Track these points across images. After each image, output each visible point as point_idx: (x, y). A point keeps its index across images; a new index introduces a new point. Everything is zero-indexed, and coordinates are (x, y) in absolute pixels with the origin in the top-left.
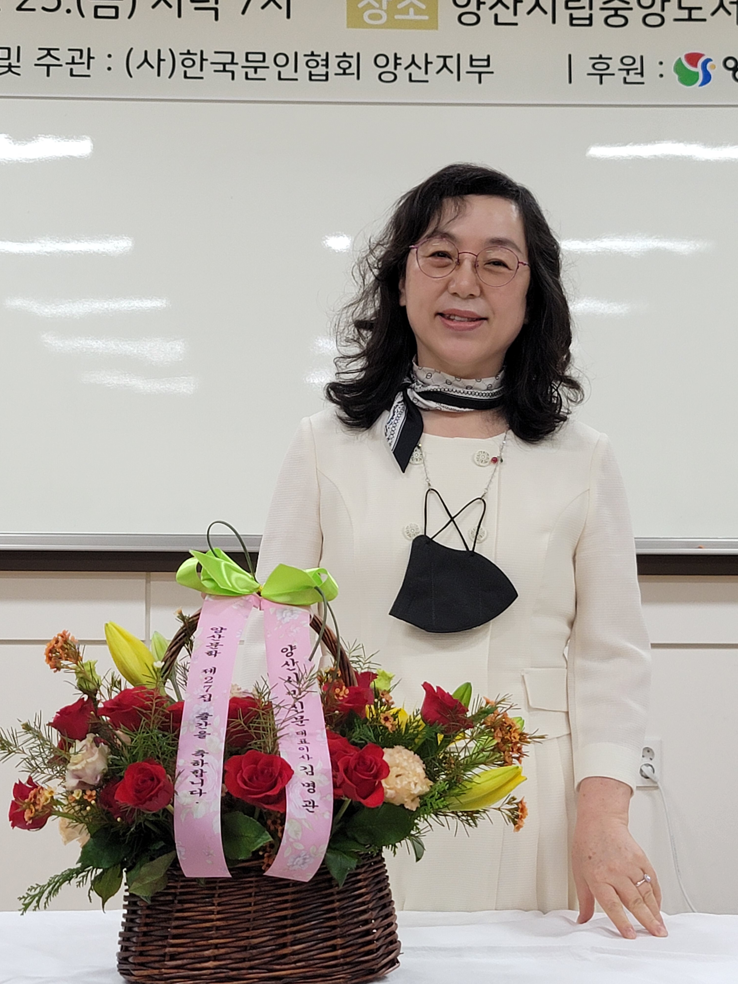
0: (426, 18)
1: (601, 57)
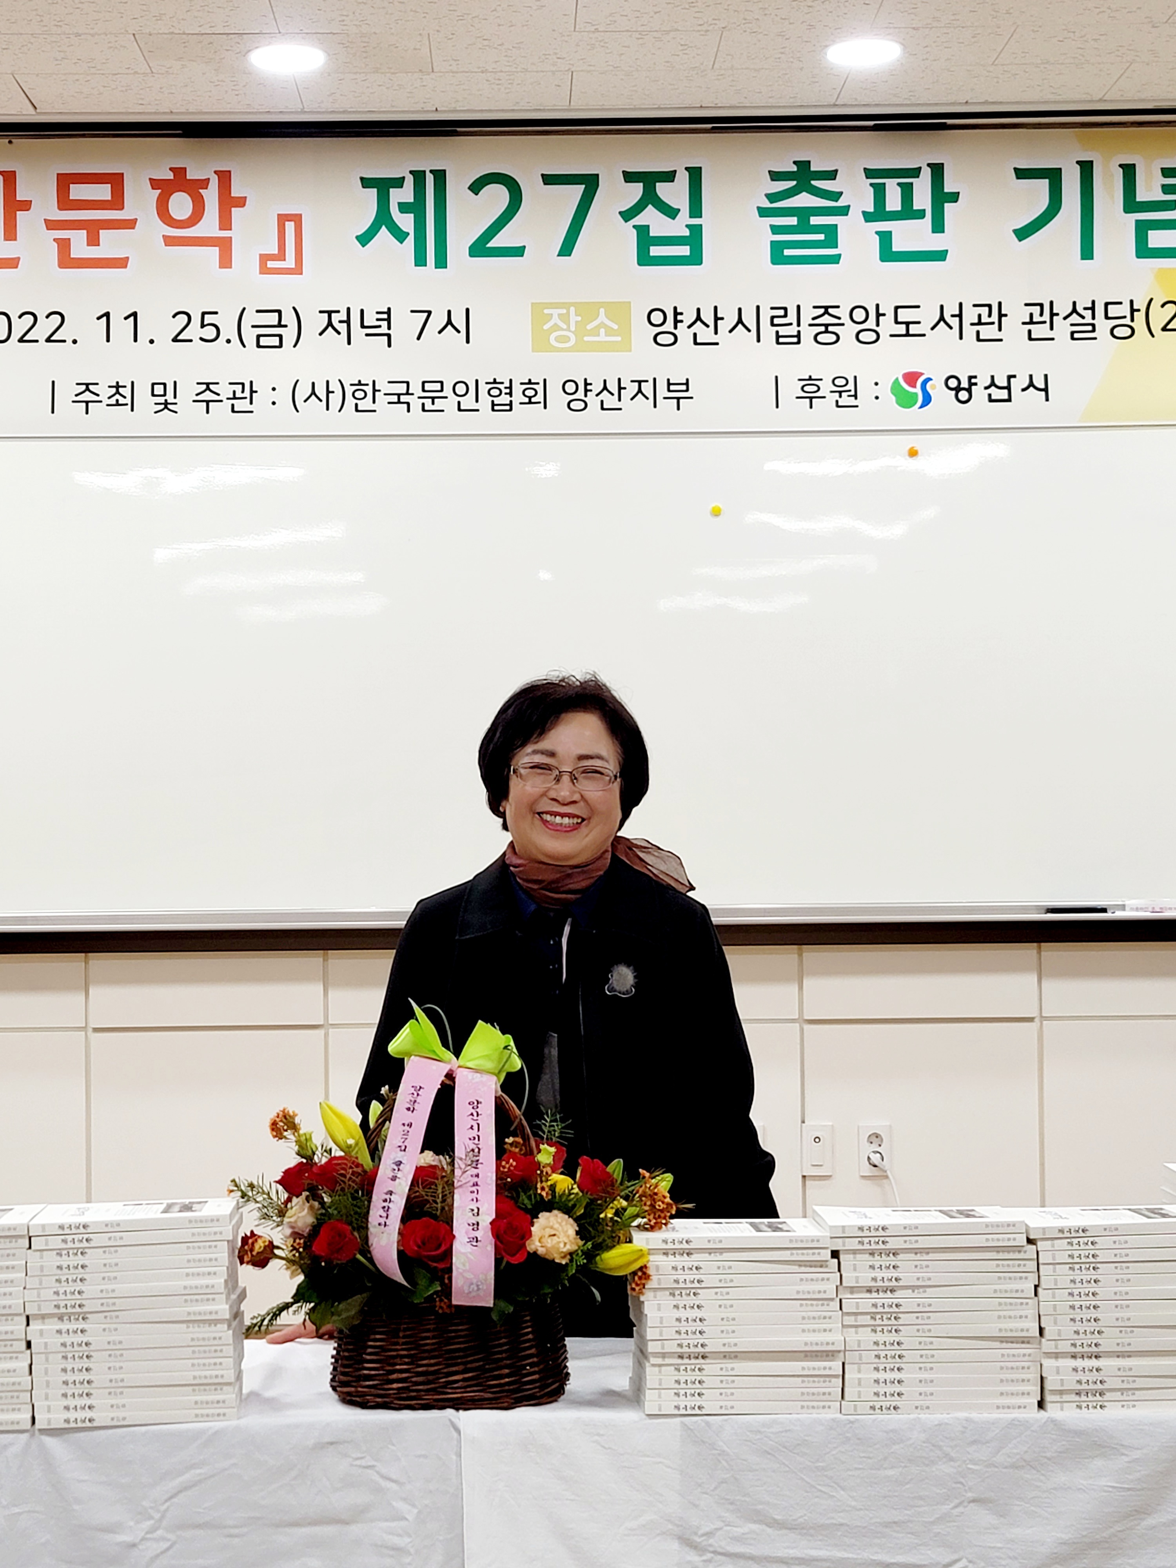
0: (619, 339)
1: (810, 379)
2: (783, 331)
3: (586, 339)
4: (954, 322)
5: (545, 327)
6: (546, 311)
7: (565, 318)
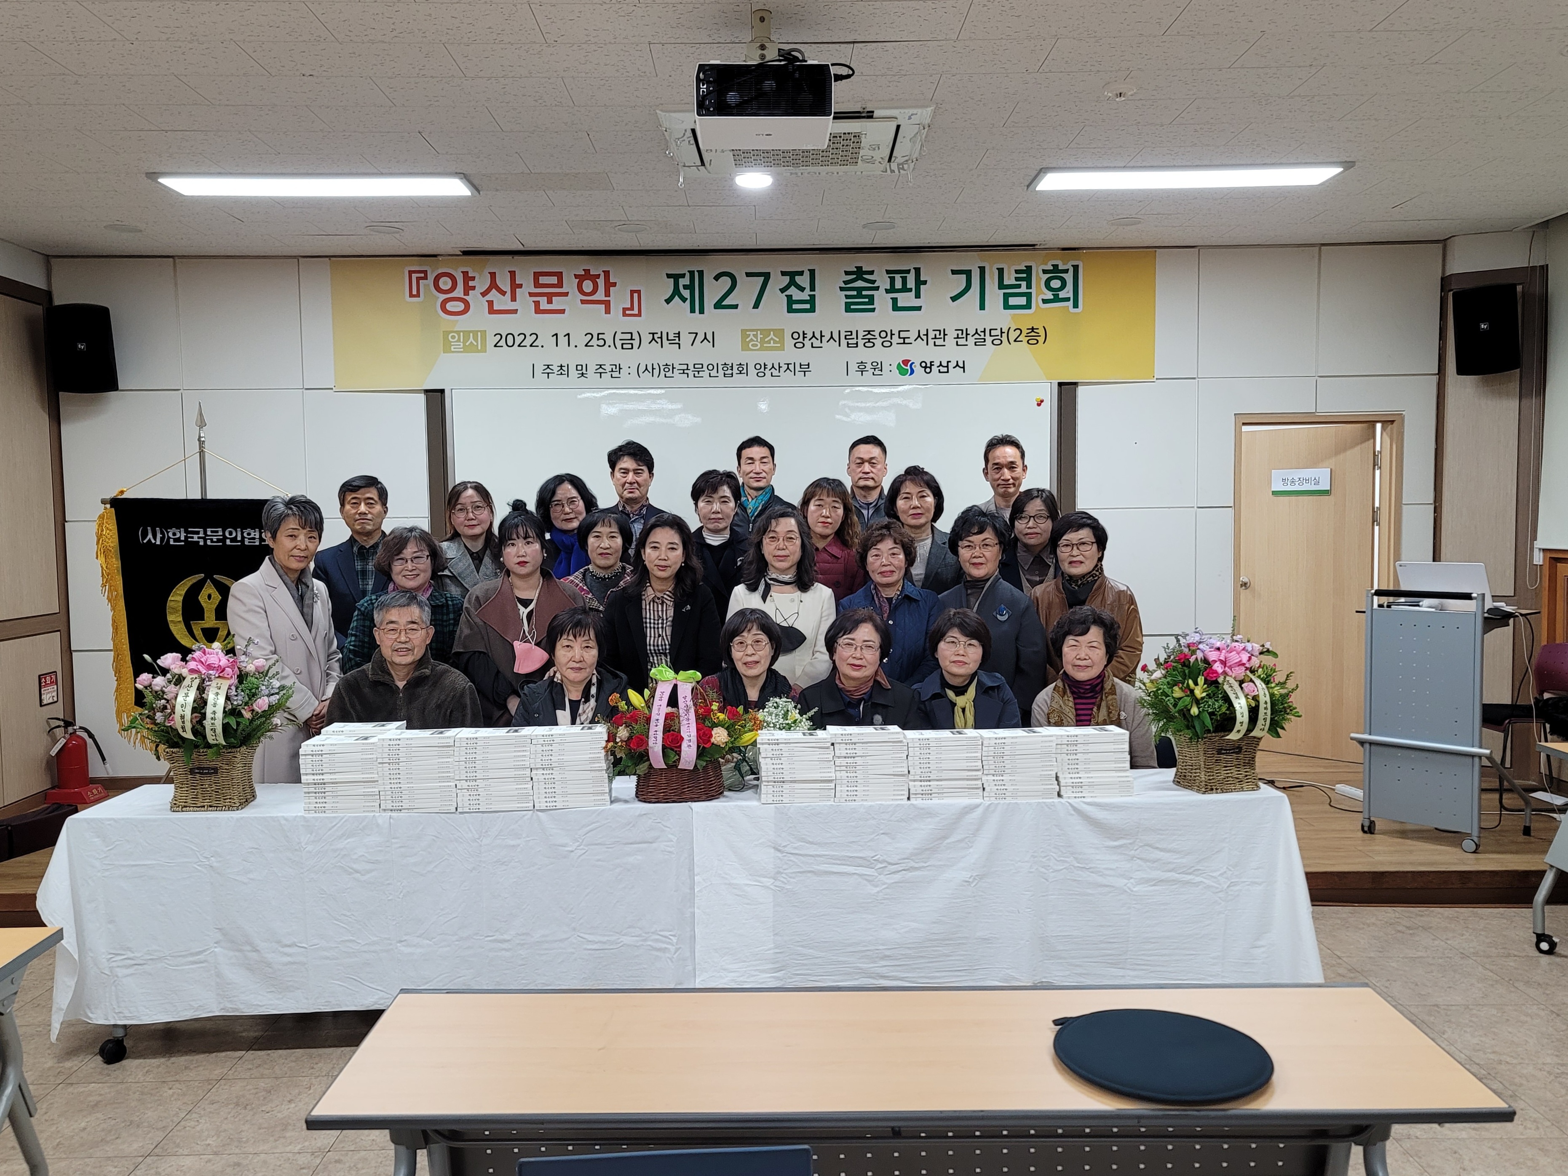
0: (779, 345)
1: (862, 363)
2: (850, 342)
3: (765, 345)
4: (925, 338)
5: (747, 340)
6: (747, 333)
7: (756, 336)
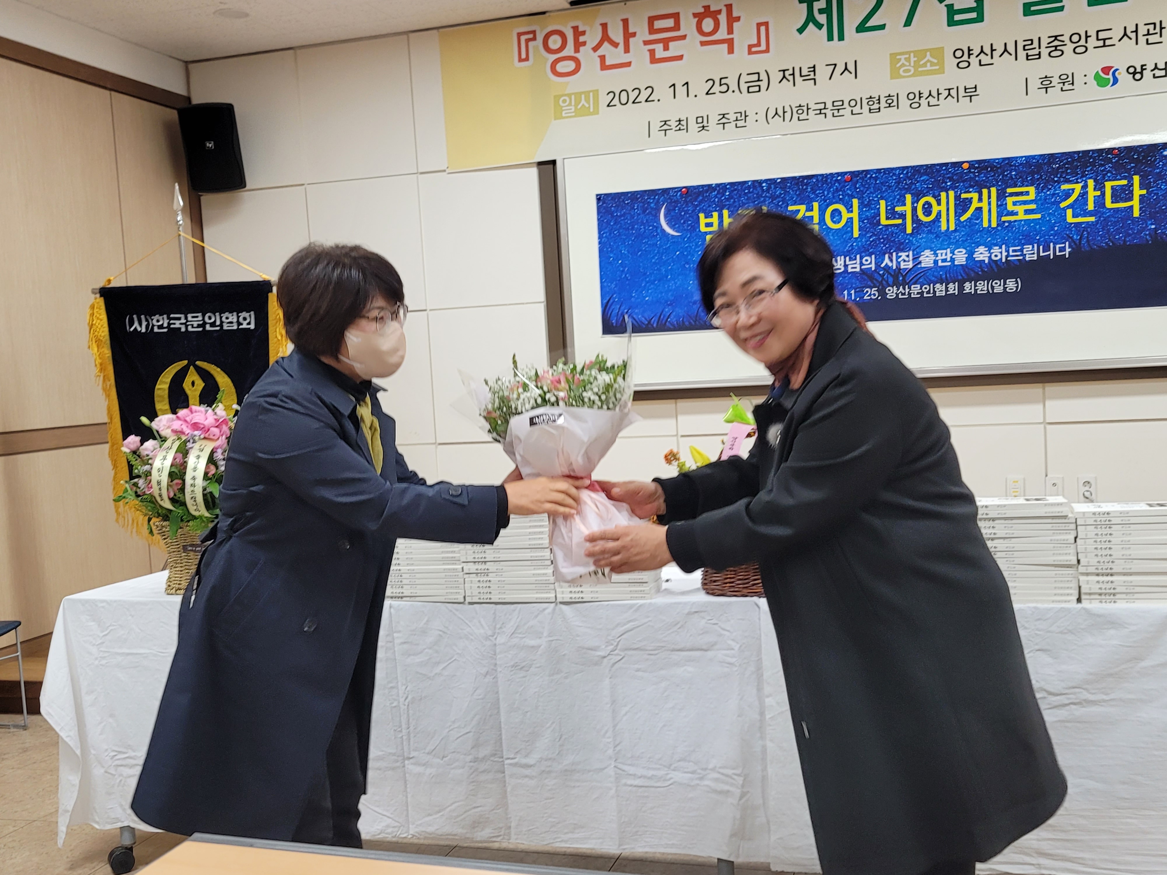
2: (1030, 53)
3: (920, 69)
4: (1133, 36)
5: (898, 65)
6: (898, 57)
7: (908, 60)
